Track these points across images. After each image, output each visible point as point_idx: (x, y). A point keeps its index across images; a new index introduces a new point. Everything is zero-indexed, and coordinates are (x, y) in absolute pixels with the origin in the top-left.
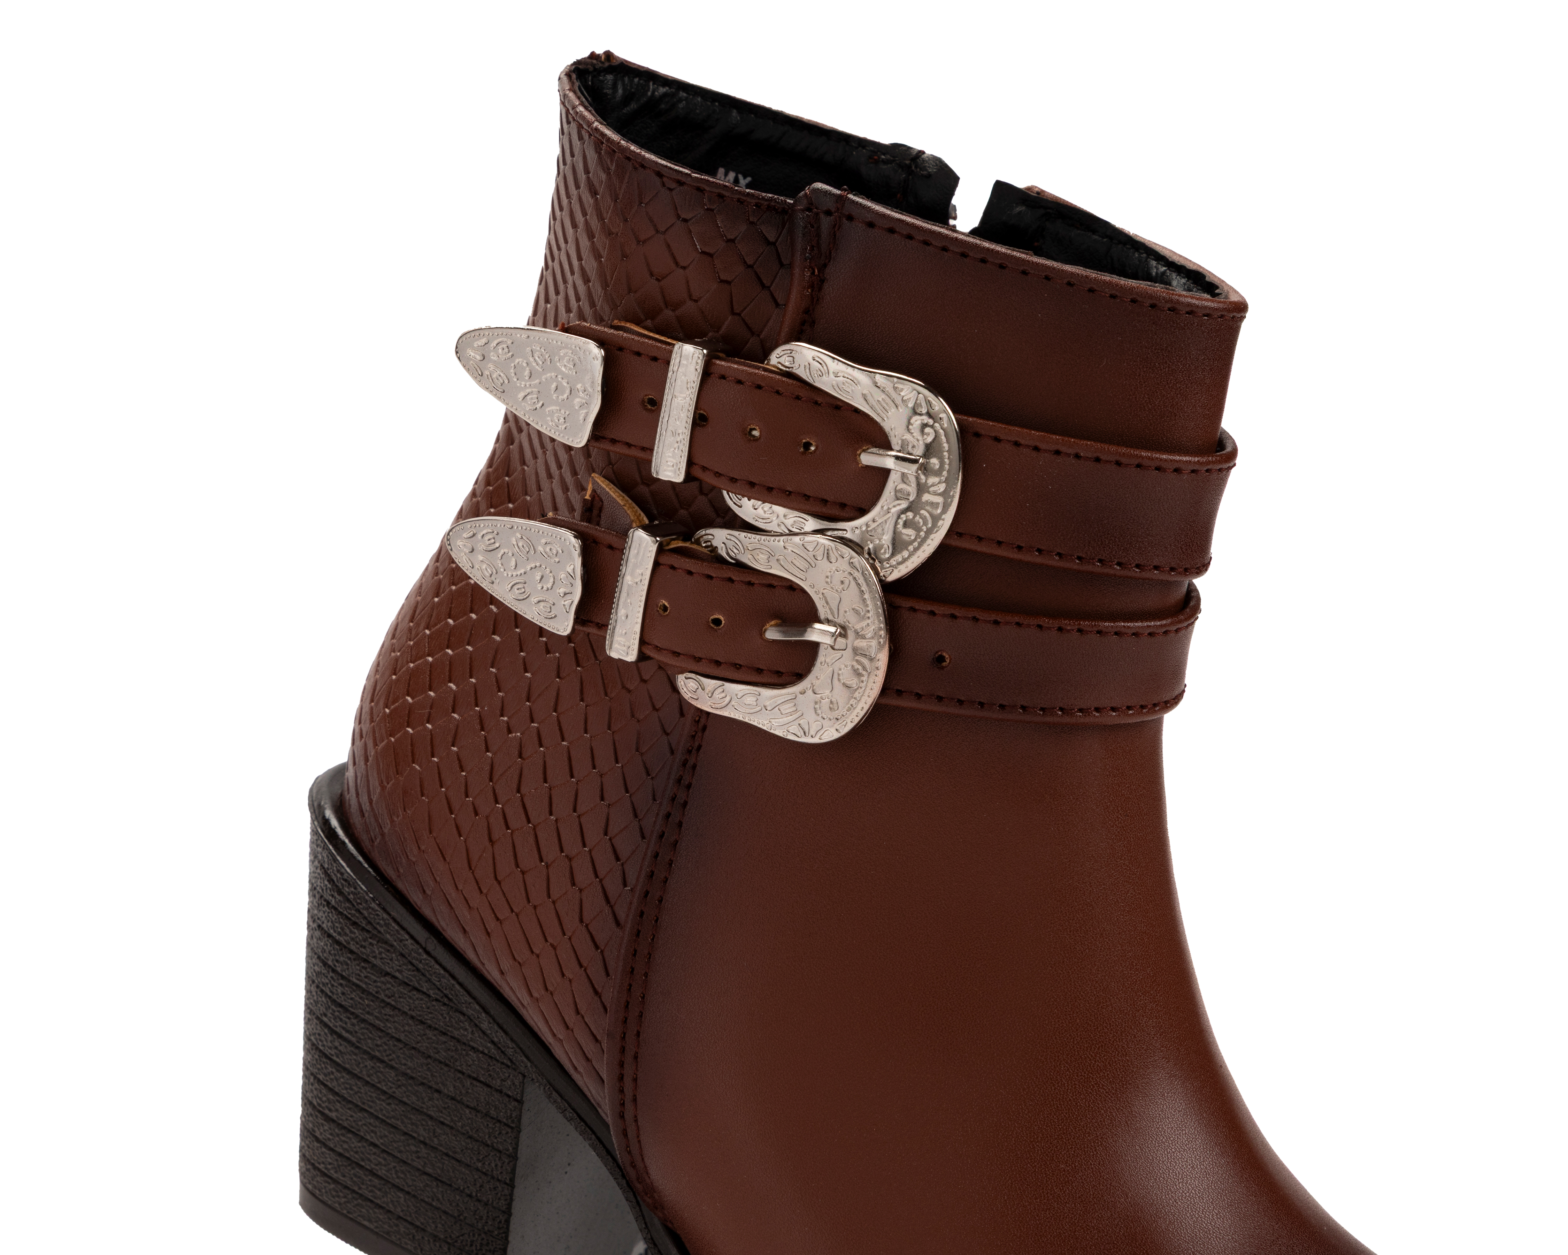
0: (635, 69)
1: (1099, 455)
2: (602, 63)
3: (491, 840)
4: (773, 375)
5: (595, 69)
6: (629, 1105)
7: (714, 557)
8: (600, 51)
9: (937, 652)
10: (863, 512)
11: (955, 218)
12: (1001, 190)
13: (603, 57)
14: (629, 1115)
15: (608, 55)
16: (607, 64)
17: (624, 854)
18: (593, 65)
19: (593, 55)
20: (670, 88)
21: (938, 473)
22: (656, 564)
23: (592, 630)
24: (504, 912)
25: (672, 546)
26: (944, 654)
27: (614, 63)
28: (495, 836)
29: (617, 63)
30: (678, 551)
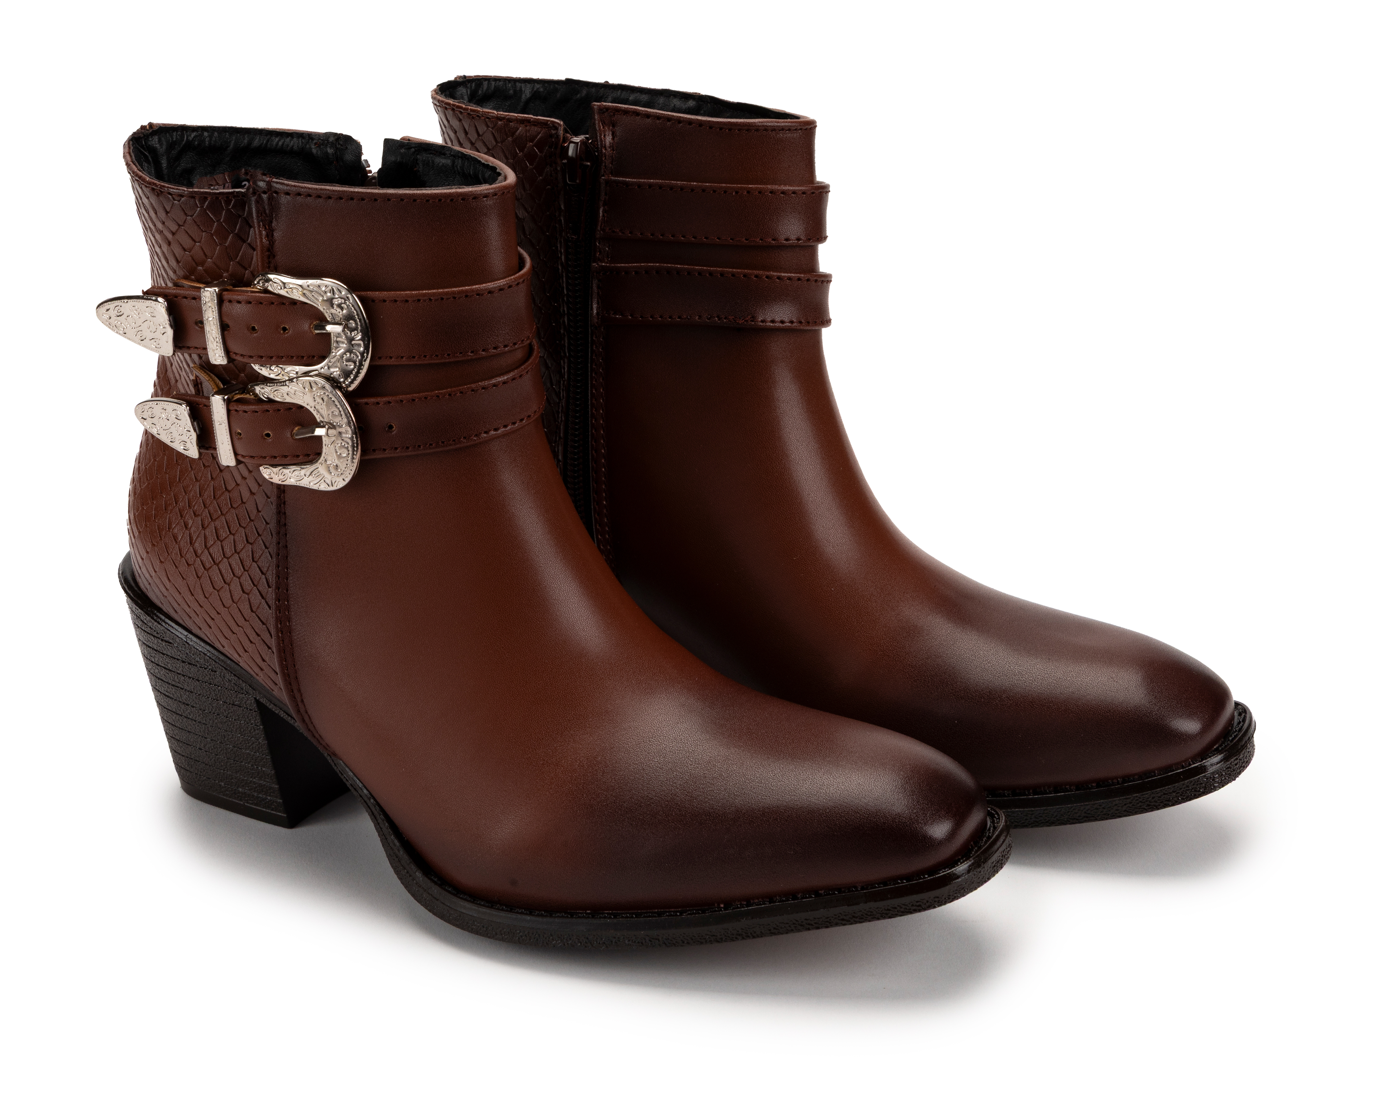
0: (171, 127)
1: (442, 296)
2: (147, 130)
3: (198, 577)
4: (258, 294)
5: (144, 135)
6: (300, 704)
7: (259, 401)
8: (146, 123)
9: (387, 424)
10: (323, 358)
11: (369, 166)
12: (389, 145)
13: (148, 127)
14: (302, 710)
15: (151, 125)
16: (151, 131)
17: (265, 570)
18: (142, 133)
19: (143, 127)
20: (197, 132)
21: (356, 329)
22: (229, 412)
23: (212, 452)
24: (213, 614)
25: (235, 399)
26: (392, 424)
27: (155, 128)
28: (200, 574)
29: (157, 128)
30: (239, 401)
